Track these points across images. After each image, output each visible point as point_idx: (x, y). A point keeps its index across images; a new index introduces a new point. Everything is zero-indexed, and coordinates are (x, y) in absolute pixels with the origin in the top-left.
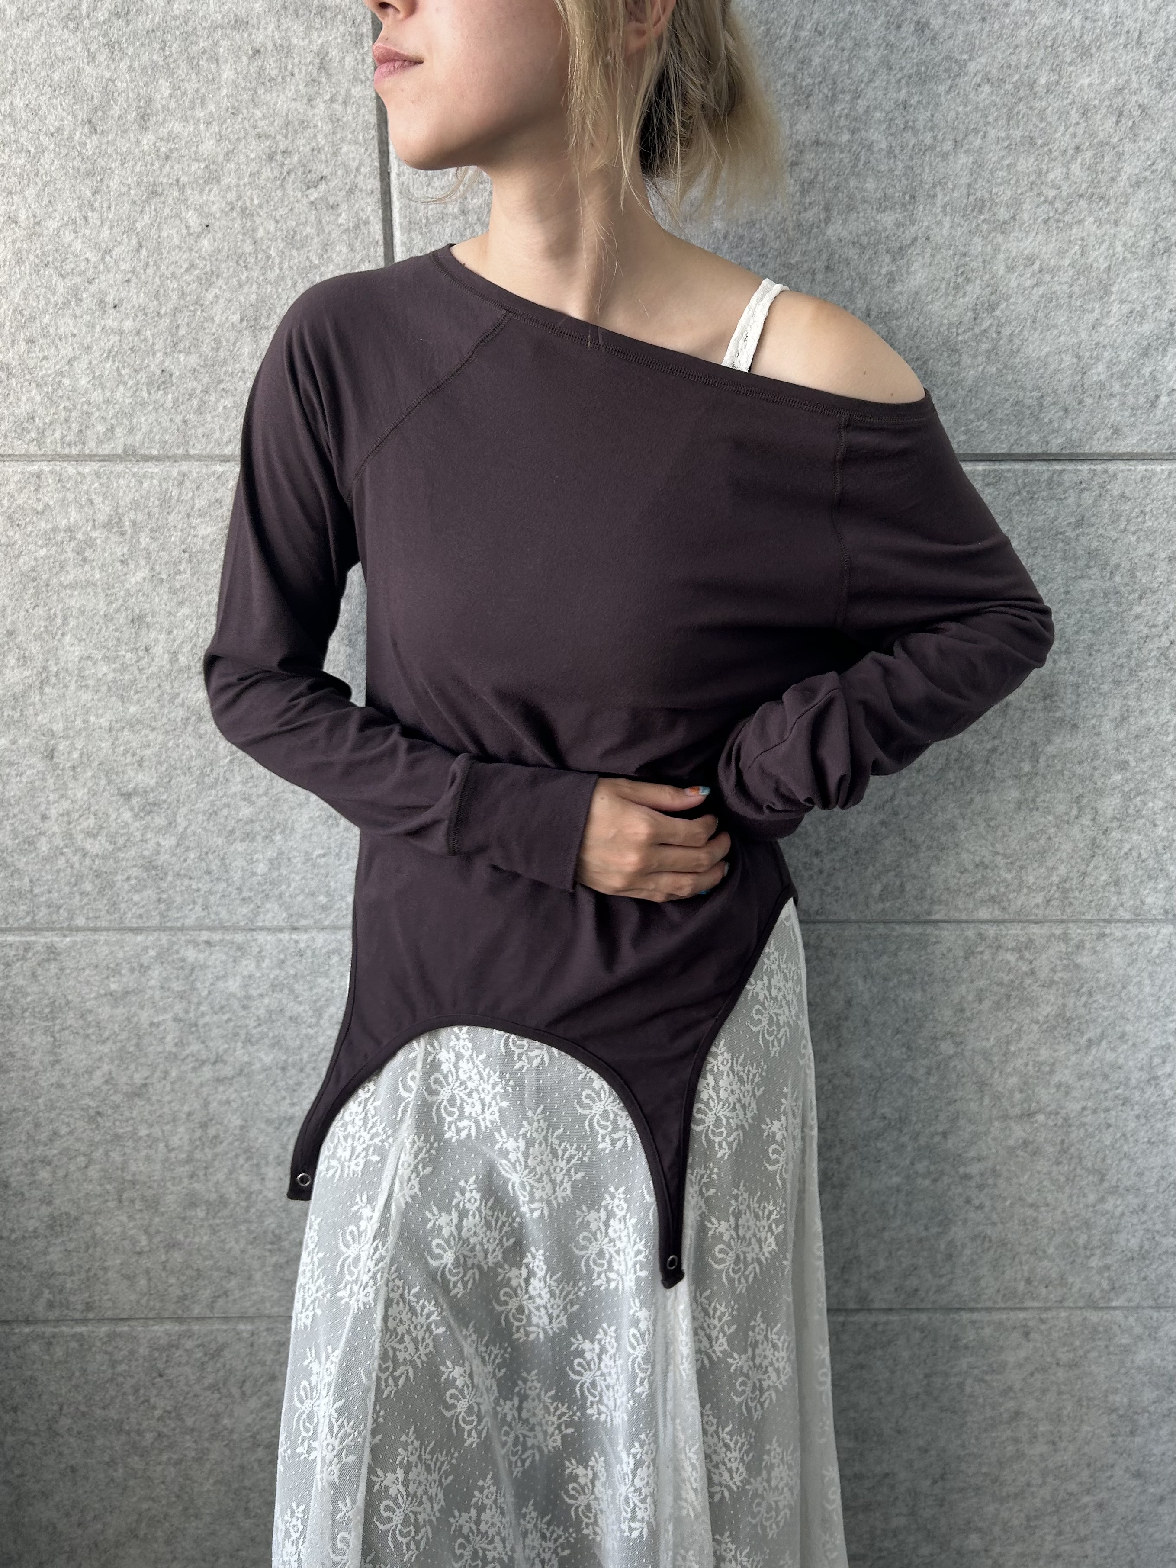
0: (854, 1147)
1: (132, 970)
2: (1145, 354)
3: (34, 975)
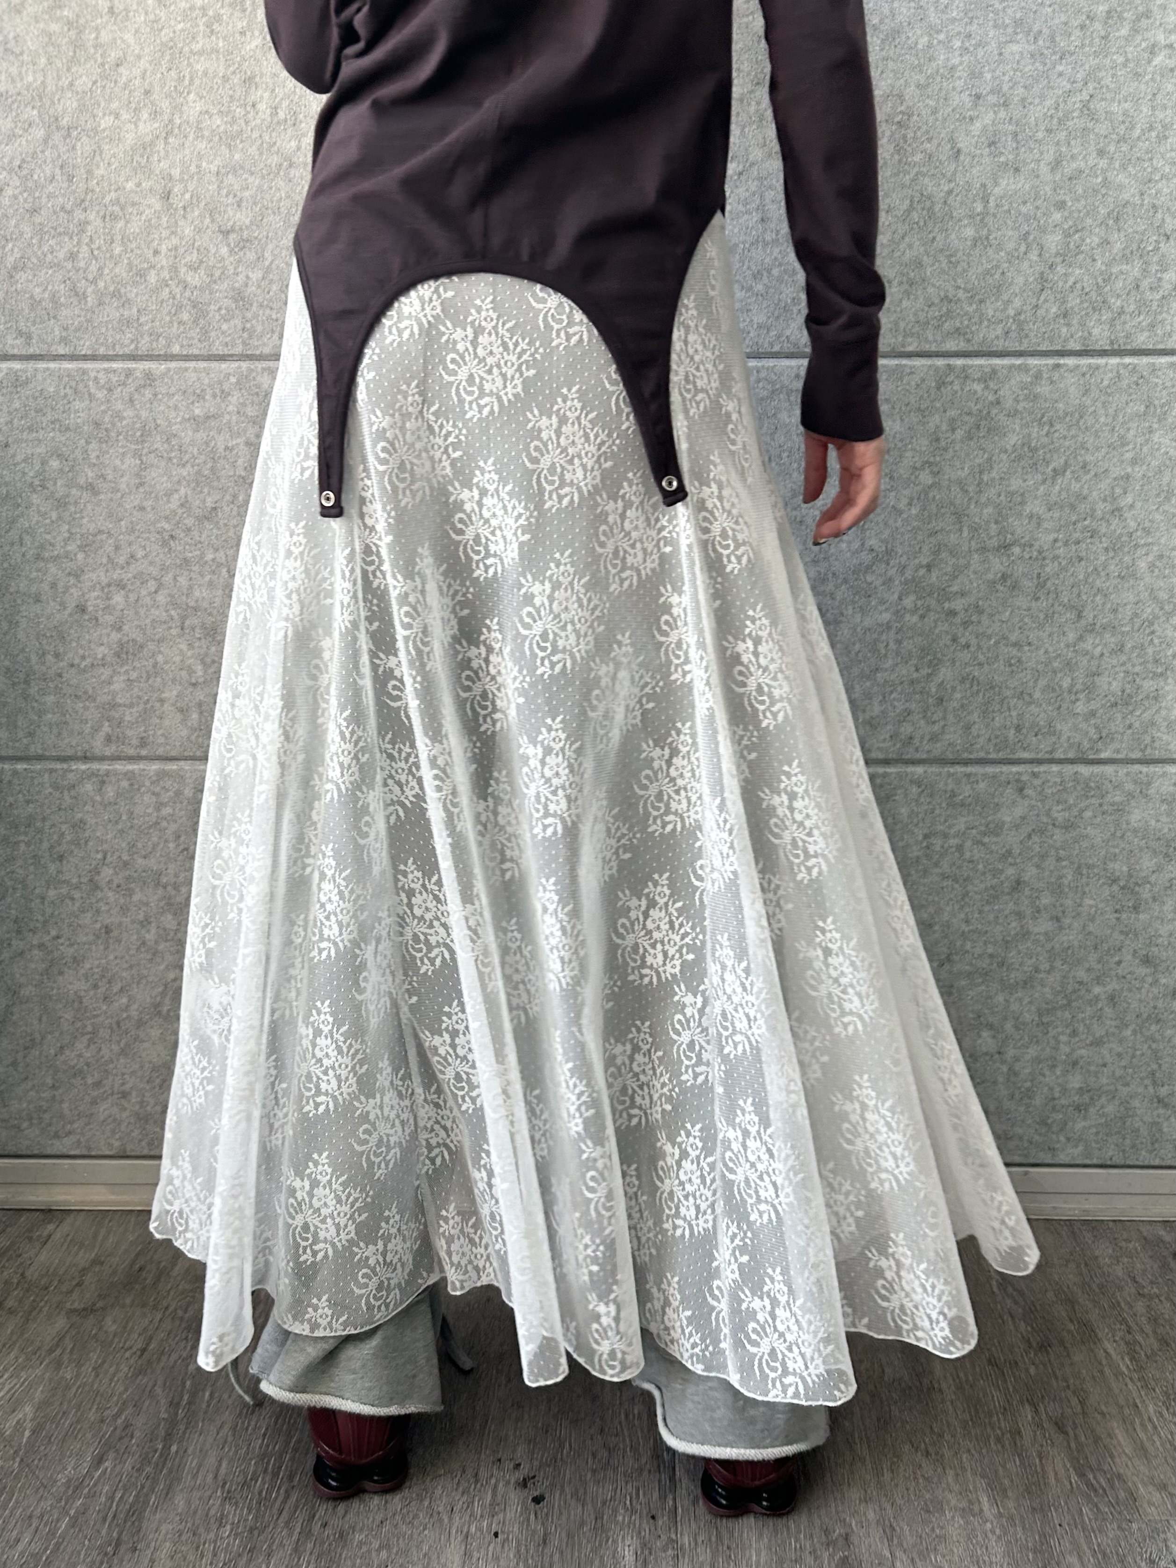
0: (845, 581)
1: (214, 396)
3: (131, 401)
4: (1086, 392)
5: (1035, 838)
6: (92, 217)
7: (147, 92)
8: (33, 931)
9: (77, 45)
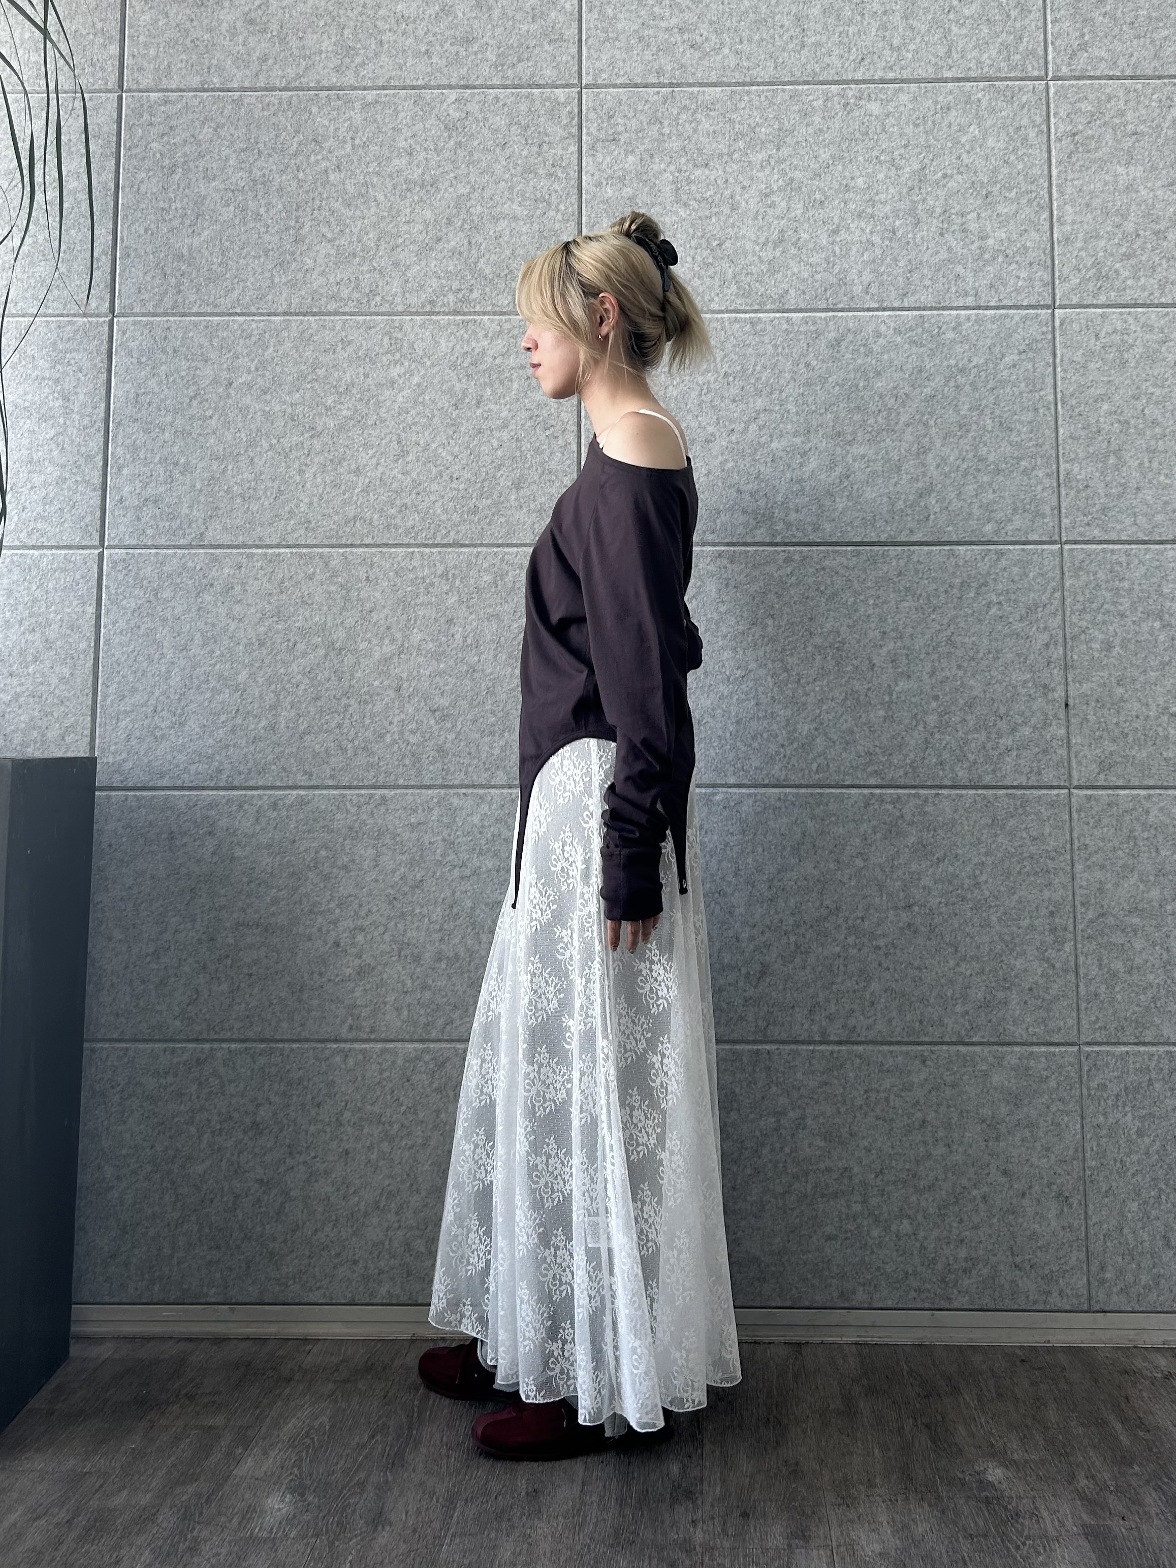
0: (812, 926)
1: (424, 810)
2: (921, 496)
3: (372, 813)
4: (956, 811)
5: (933, 1093)
6: (352, 701)
7: (388, 628)
8: (300, 1153)
9: (346, 599)
